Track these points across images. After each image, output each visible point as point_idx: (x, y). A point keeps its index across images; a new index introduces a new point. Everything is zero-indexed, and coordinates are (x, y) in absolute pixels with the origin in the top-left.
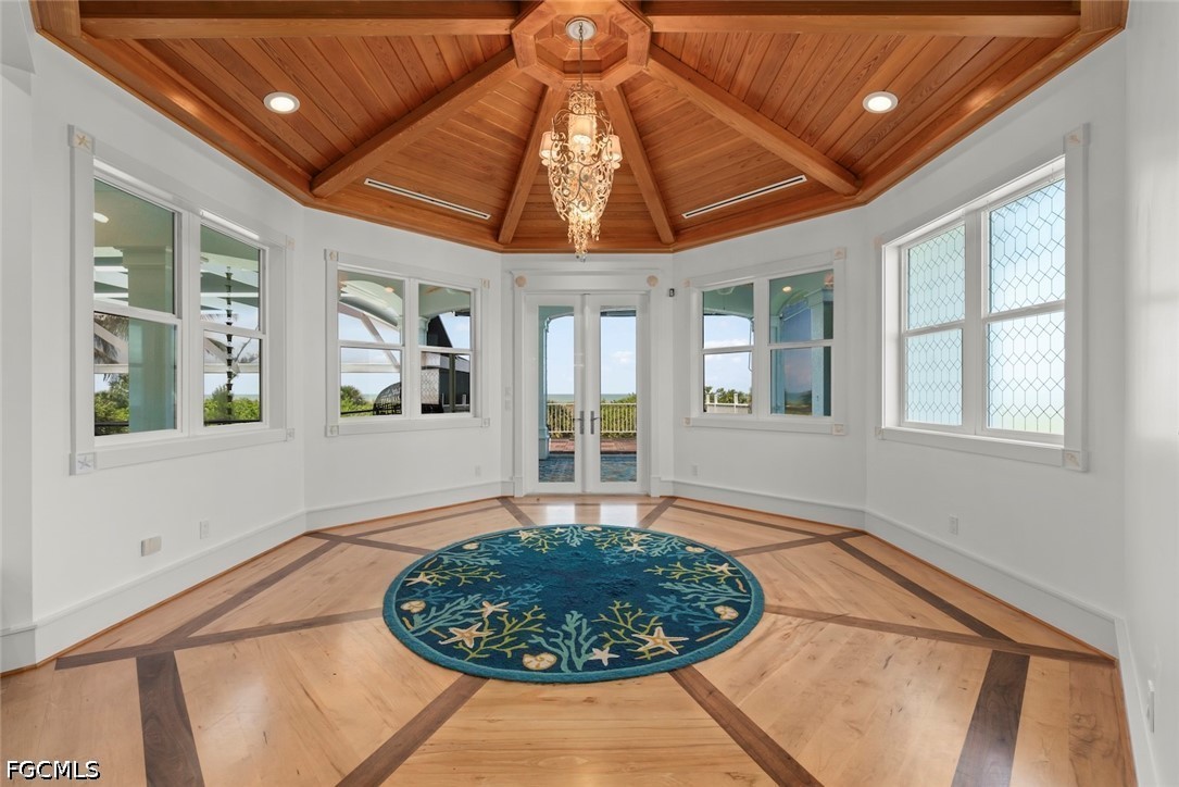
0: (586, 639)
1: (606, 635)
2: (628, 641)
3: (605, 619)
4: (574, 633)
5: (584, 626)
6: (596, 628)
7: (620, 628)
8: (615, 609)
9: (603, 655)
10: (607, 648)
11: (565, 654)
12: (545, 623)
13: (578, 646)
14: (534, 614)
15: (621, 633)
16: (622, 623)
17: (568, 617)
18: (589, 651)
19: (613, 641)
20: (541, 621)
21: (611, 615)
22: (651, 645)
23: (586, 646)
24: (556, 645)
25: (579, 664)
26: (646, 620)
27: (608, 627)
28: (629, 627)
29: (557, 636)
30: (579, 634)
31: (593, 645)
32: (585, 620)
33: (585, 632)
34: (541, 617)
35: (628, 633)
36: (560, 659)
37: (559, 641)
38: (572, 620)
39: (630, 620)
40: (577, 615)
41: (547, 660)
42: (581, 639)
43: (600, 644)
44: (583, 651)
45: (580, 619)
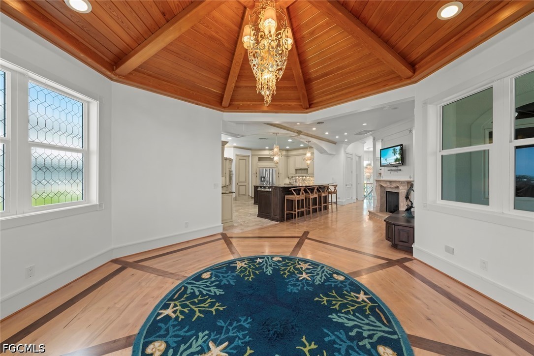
0: (264, 265)
1: (257, 266)
2: (250, 264)
3: (257, 272)
4: (268, 266)
5: (265, 268)
6: (261, 268)
7: (252, 269)
8: (252, 276)
9: (259, 260)
10: (257, 262)
11: (270, 260)
12: (279, 270)
13: (266, 262)
14: (285, 274)
15: (252, 266)
16: (251, 270)
17: (271, 273)
18: (263, 261)
19: (255, 264)
20: (282, 271)
21: (254, 274)
22: (243, 263)
23: (264, 263)
24: (274, 263)
25: (266, 258)
26: (241, 272)
27: (256, 269)
28: (248, 269)
29: (273, 265)
30: (267, 266)
31: (262, 263)
32: (265, 271)
33: (264, 267)
34: (282, 272)
35: (250, 267)
36: (271, 259)
37: (273, 264)
38: (269, 271)
39: (247, 271)
40: (268, 273)
41: (275, 259)
42: (266, 264)
43: (260, 263)
44: (265, 261)
45: (266, 272)
